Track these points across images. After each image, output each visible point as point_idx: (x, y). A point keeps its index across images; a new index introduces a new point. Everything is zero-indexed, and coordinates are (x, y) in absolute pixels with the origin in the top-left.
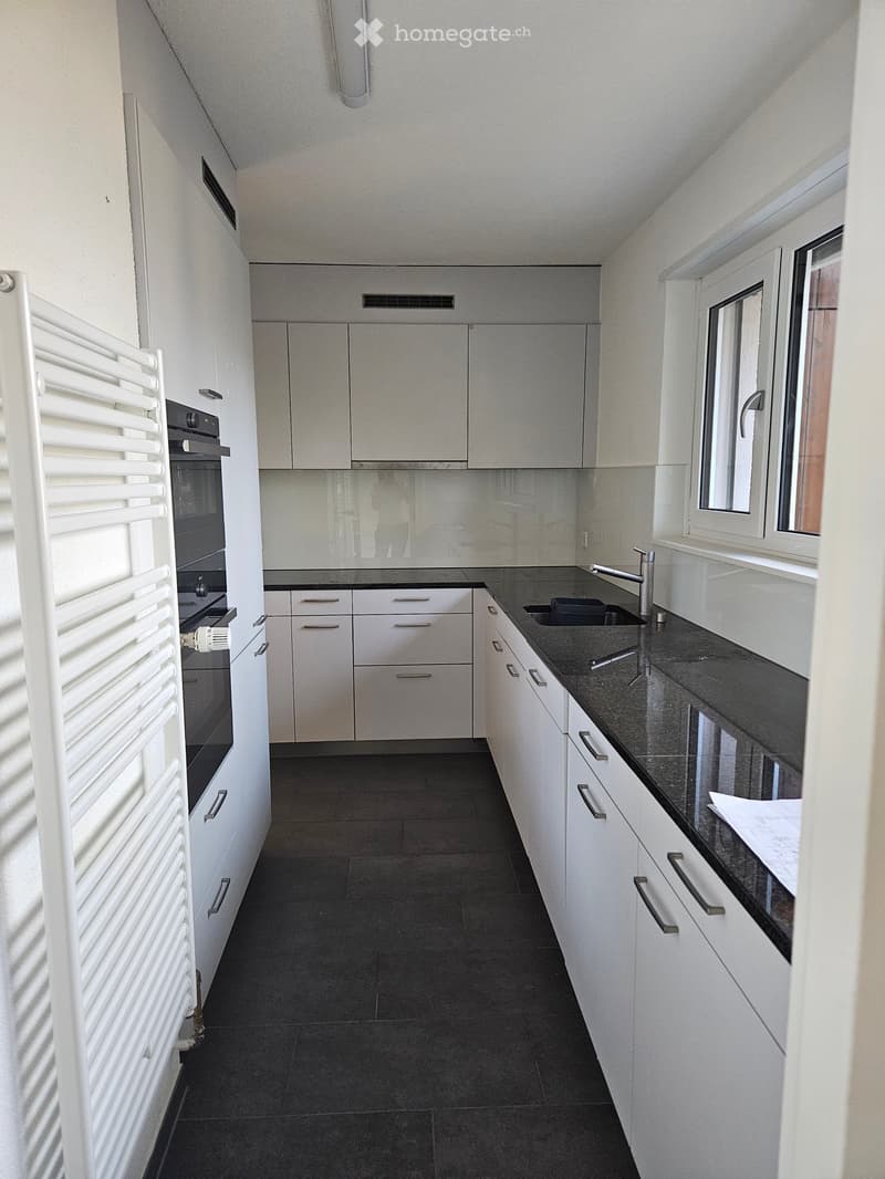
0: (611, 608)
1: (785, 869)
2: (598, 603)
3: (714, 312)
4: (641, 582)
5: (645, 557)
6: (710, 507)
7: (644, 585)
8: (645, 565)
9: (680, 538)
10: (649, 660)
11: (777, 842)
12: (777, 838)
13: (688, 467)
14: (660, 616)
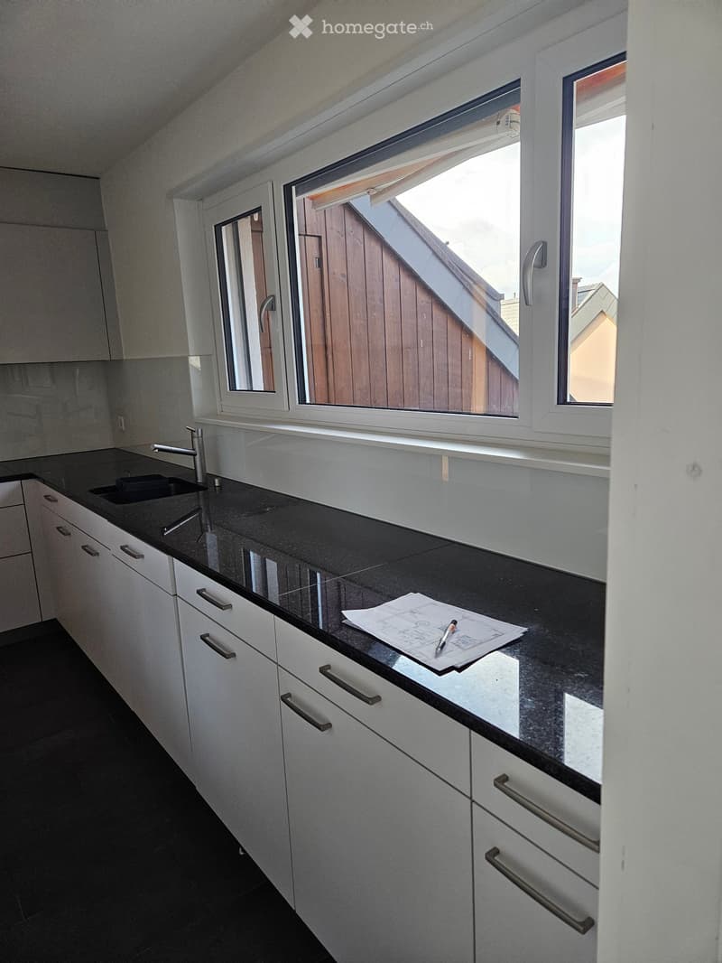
0: (172, 480)
1: (420, 653)
2: (159, 477)
3: (218, 228)
4: (194, 455)
5: (195, 434)
6: (238, 388)
7: (198, 457)
8: (196, 440)
9: (216, 415)
10: (210, 519)
11: (402, 634)
12: (400, 632)
13: (214, 357)
14: (216, 481)
